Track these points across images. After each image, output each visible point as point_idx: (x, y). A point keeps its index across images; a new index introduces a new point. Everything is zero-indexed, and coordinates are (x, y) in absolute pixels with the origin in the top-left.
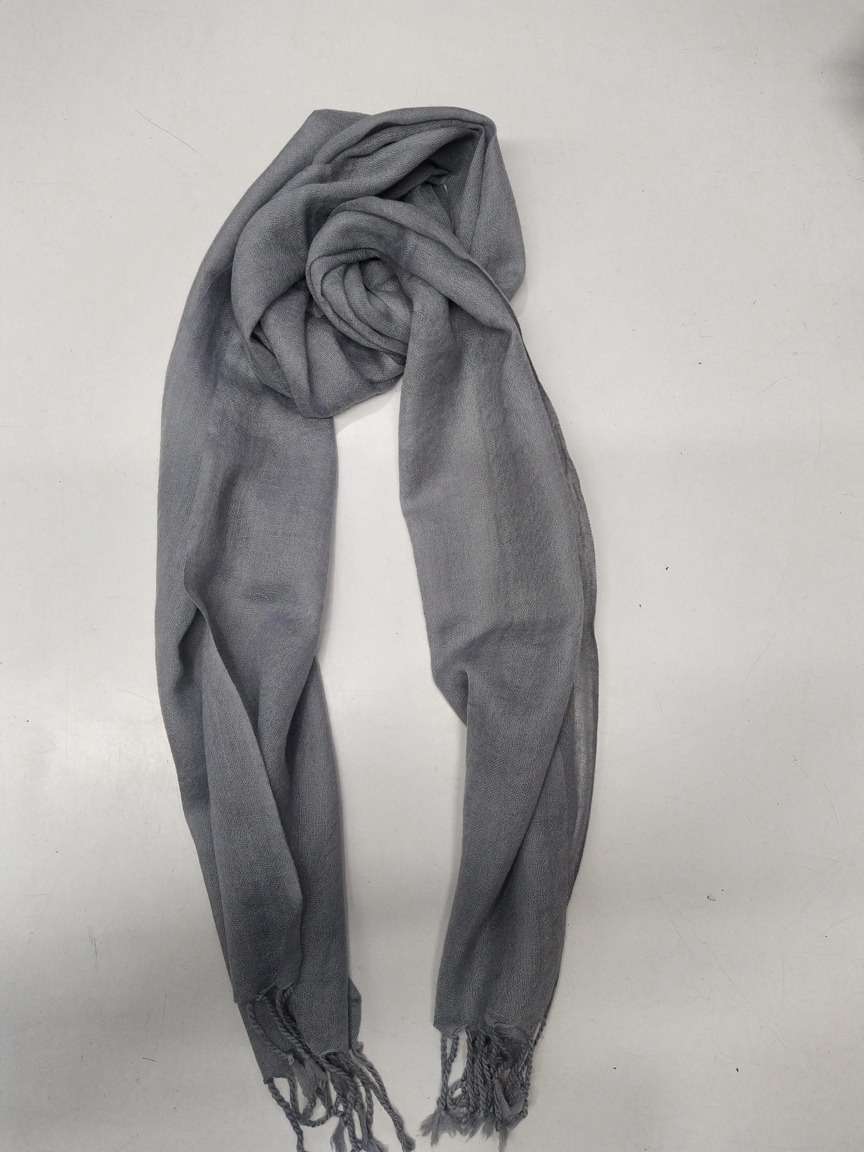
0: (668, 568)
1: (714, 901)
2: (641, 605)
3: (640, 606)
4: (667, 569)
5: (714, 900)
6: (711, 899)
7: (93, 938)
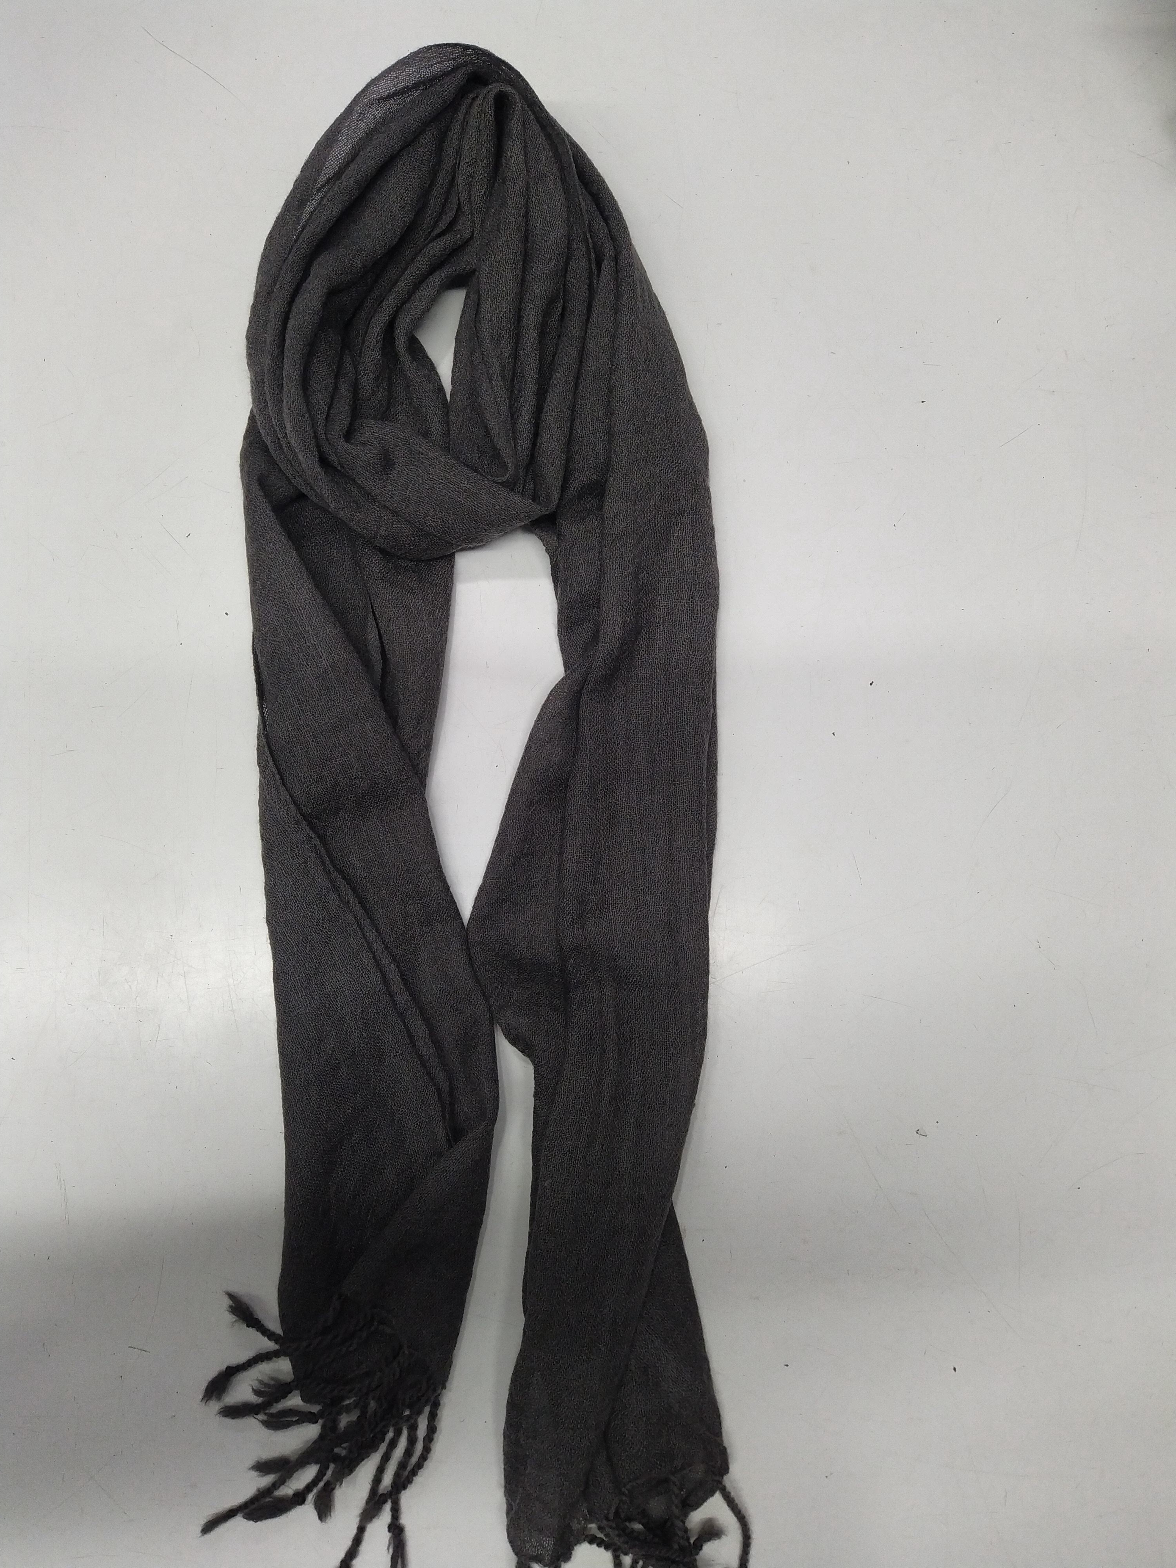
2: (835, 733)
4: (871, 684)
7: (62, 1180)
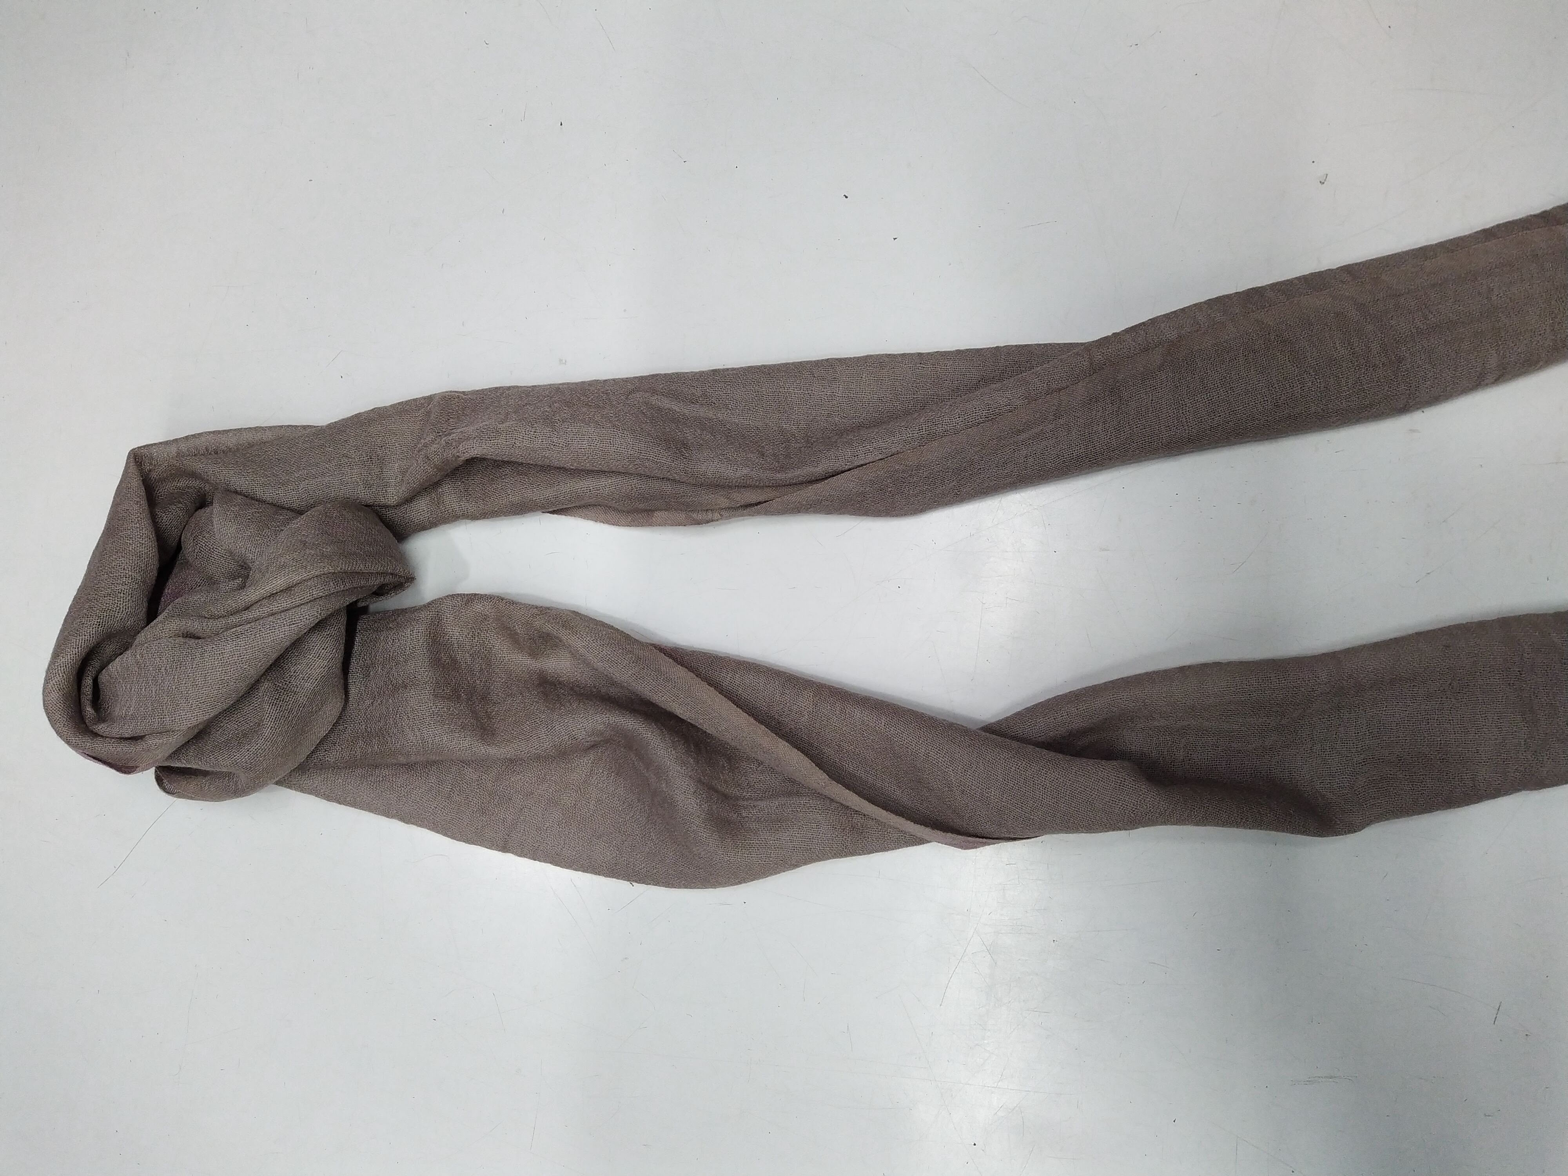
0: (845, 195)
1: (1327, 175)
3: (895, 239)
5: (1325, 176)
6: (1325, 180)
